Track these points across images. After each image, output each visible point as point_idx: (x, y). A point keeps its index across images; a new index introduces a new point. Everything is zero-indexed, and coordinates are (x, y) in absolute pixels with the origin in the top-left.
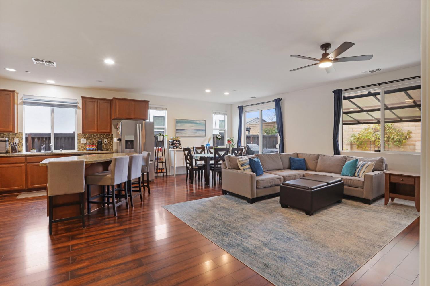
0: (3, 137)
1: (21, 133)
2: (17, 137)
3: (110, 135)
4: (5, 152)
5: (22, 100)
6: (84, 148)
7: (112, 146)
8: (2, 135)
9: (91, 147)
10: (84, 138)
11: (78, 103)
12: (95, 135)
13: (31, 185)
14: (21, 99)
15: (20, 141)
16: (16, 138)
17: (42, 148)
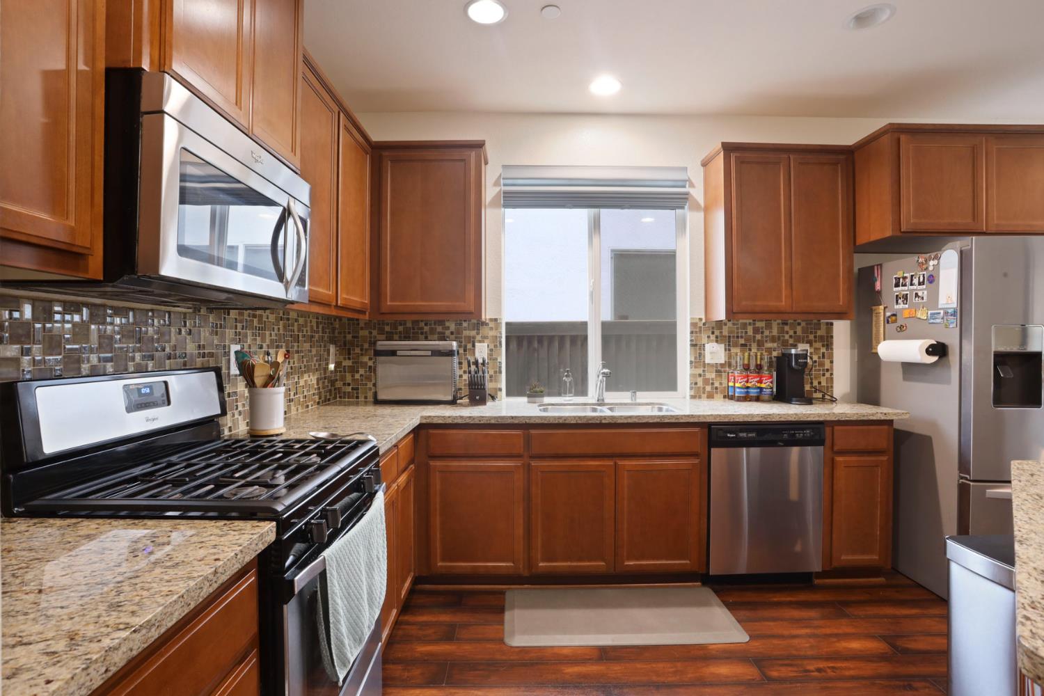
0: (443, 338)
1: (496, 320)
2: (484, 338)
3: (823, 327)
4: (450, 398)
5: (497, 189)
6: (717, 384)
7: (831, 380)
8: (439, 329)
9: (753, 382)
10: (717, 342)
11: (692, 185)
12: (759, 324)
13: (543, 561)
14: (497, 184)
15: (491, 355)
16: (480, 342)
17: (566, 382)
